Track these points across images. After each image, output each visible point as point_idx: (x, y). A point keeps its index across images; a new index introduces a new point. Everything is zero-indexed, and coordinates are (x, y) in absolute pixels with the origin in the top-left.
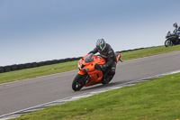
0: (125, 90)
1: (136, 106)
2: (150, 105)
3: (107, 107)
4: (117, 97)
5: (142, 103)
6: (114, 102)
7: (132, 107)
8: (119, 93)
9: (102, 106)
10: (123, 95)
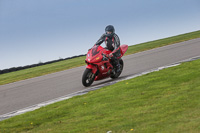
0: (76, 100)
1: (88, 117)
2: (103, 116)
3: (55, 121)
4: (67, 108)
5: (94, 113)
6: (64, 114)
7: (83, 118)
8: (69, 104)
9: (50, 119)
10: (74, 106)
